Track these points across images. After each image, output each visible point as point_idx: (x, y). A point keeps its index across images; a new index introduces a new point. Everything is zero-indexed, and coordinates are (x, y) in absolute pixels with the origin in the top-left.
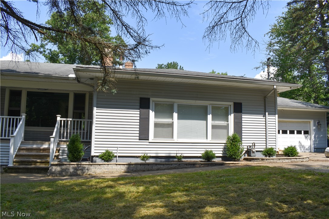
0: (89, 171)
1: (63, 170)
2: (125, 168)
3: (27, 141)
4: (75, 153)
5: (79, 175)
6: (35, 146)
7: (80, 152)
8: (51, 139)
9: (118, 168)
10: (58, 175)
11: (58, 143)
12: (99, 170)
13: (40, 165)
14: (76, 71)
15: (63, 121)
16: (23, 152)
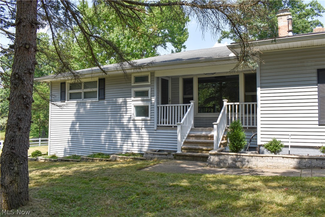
0: (250, 163)
1: (220, 161)
2: (294, 163)
3: (197, 128)
4: (235, 141)
5: (238, 168)
6: (204, 133)
7: (241, 141)
8: (214, 125)
9: (285, 162)
10: (215, 166)
11: (226, 129)
12: (261, 163)
13: (206, 153)
14: (231, 48)
15: (230, 106)
16: (193, 139)
